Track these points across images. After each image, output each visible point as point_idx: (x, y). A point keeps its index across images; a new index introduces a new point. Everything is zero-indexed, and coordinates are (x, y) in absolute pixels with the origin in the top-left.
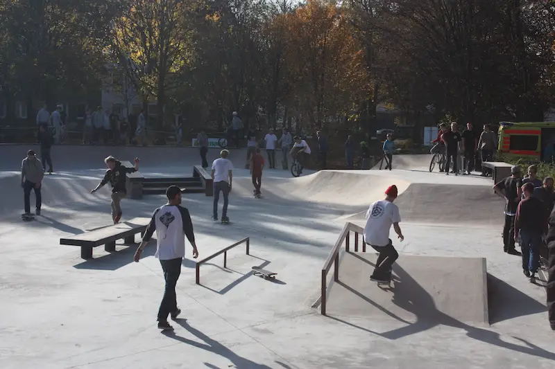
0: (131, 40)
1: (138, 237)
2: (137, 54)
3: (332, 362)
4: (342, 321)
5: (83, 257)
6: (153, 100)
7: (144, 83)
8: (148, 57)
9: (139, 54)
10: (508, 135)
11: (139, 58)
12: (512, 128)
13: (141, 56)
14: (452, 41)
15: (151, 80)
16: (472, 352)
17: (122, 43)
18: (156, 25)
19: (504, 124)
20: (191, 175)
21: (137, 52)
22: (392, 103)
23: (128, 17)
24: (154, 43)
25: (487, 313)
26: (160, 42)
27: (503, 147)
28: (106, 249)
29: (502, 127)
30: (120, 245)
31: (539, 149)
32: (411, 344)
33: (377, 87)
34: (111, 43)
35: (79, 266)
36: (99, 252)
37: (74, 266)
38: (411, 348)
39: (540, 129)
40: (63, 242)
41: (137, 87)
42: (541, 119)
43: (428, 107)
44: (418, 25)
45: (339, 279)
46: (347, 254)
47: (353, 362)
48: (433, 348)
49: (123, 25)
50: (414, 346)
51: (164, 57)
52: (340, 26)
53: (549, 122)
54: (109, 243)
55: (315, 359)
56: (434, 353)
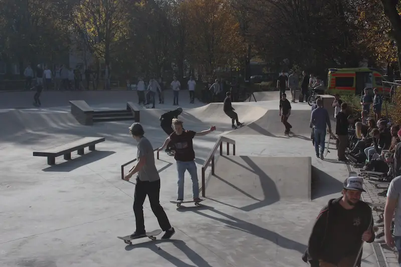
0: (87, 20)
1: (87, 150)
2: (91, 30)
3: (205, 227)
4: (216, 201)
5: (49, 163)
6: (102, 59)
7: (96, 49)
8: (98, 31)
9: (92, 29)
10: (334, 77)
11: (92, 32)
12: (337, 72)
13: (93, 31)
14: (297, 16)
15: (101, 47)
16: (298, 217)
17: (81, 22)
18: (103, 10)
19: (331, 70)
20: (125, 108)
21: (91, 28)
22: (261, 58)
23: (84, 5)
24: (102, 22)
25: (310, 192)
26: (106, 21)
27: (332, 85)
28: (65, 158)
29: (330, 72)
30: (74, 155)
31: (354, 86)
32: (258, 214)
33: (250, 48)
34: (73, 23)
35: (46, 170)
36: (60, 160)
37: (43, 170)
38: (259, 217)
39: (354, 72)
40: (36, 154)
41: (92, 51)
42: (357, 66)
43: (284, 60)
44: (275, 6)
45: (215, 173)
46: (221, 157)
47: (219, 227)
48: (273, 216)
49: (80, 10)
50: (261, 215)
51: (109, 31)
52: (223, 8)
53: (360, 68)
54: (67, 154)
55: (194, 225)
56: (273, 219)
